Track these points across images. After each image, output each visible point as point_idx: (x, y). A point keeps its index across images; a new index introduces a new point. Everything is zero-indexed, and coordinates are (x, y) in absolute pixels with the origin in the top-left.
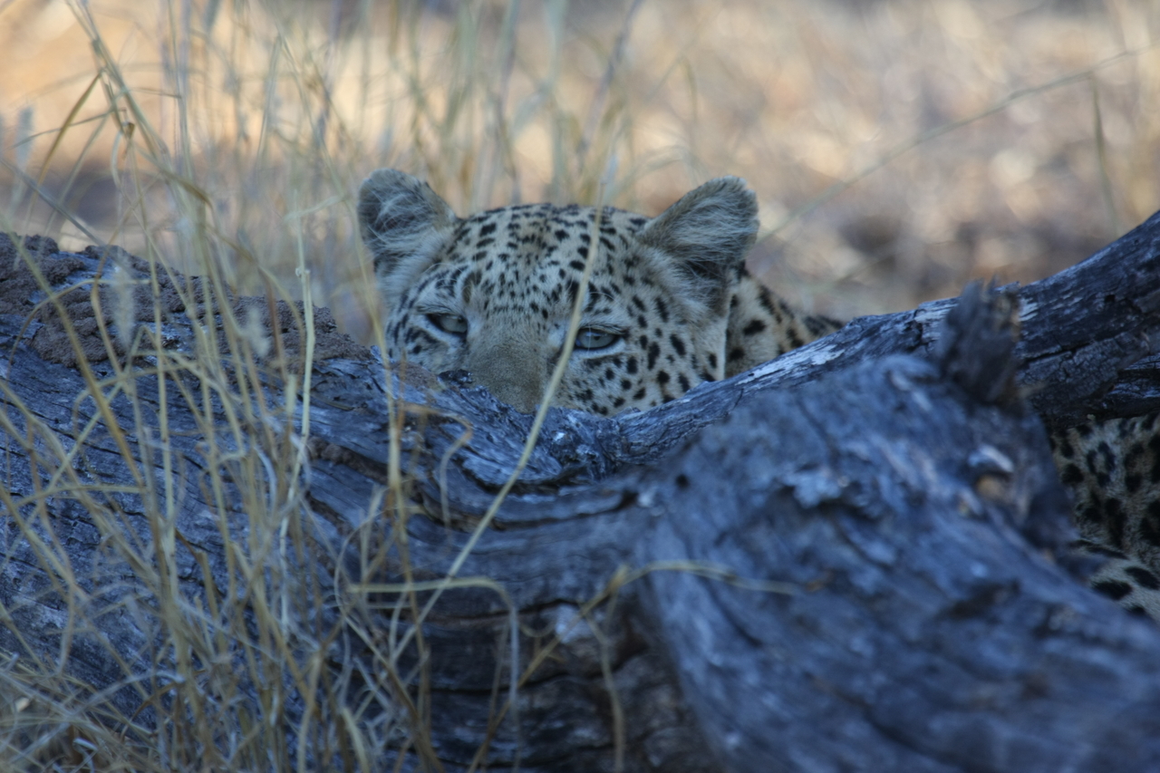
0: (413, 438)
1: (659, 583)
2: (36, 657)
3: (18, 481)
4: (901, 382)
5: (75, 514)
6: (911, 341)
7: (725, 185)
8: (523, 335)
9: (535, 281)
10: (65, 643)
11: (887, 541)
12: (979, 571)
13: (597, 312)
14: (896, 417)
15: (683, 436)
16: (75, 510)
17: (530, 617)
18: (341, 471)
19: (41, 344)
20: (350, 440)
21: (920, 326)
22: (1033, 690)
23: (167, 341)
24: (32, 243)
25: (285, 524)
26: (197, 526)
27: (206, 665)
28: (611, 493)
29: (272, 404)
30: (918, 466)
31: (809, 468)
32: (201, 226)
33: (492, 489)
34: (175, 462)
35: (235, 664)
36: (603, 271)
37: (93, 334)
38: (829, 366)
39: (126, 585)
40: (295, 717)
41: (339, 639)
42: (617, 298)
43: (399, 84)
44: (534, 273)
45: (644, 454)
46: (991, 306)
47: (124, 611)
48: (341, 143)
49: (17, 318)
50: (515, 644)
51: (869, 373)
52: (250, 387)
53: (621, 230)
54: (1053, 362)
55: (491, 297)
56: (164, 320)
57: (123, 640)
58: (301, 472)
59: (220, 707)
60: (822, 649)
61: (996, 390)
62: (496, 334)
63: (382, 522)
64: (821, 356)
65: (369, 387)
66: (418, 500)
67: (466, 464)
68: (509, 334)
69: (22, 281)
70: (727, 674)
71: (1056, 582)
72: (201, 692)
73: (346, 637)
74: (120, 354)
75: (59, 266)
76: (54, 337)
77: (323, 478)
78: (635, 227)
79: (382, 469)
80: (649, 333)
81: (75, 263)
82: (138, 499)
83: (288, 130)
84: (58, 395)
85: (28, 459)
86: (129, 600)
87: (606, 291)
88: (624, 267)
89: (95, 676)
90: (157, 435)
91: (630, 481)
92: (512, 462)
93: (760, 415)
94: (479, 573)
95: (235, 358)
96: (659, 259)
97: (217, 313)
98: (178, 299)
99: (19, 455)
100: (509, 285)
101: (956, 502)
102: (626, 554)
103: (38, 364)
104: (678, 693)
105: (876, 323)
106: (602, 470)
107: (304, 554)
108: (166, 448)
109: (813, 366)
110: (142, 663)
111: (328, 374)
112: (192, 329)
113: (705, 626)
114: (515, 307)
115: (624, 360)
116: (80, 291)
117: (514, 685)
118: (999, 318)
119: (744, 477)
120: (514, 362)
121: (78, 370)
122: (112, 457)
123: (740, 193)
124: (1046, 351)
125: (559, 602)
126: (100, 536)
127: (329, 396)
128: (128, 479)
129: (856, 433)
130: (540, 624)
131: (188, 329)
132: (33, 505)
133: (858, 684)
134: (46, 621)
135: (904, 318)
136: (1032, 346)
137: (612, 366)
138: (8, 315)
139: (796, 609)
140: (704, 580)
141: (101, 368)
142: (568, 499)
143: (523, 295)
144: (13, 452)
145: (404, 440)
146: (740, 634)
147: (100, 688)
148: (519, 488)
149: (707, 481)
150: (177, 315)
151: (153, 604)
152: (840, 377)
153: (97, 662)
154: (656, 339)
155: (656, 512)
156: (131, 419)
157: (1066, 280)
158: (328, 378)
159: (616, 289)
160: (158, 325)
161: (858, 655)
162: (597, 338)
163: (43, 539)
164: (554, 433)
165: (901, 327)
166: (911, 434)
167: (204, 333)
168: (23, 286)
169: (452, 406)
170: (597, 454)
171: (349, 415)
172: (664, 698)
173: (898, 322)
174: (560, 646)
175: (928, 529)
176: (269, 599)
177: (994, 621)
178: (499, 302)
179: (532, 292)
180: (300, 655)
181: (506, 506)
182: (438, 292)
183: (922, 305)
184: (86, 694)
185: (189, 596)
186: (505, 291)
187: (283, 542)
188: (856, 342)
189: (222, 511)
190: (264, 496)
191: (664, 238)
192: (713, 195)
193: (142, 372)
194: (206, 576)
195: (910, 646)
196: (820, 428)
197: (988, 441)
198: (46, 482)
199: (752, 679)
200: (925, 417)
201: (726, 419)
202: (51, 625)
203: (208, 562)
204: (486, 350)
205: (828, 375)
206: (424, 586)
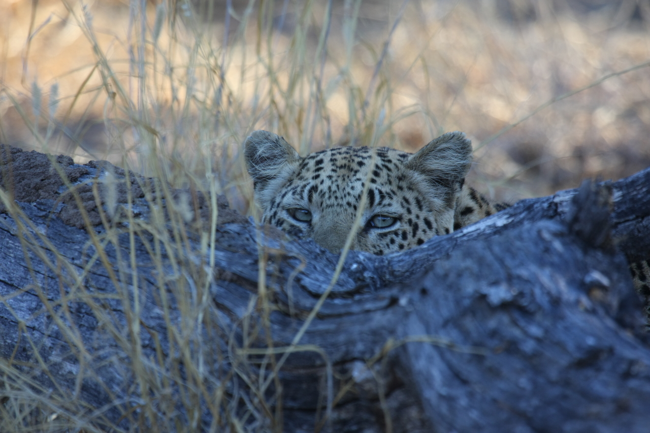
0: (273, 268)
1: (411, 349)
2: (62, 390)
3: (52, 292)
4: (546, 236)
5: (83, 311)
6: (551, 213)
7: (454, 136)
8: (343, 220)
9: (348, 190)
10: (78, 382)
11: (539, 325)
12: (591, 341)
13: (384, 206)
14: (544, 256)
15: (423, 266)
16: (83, 308)
17: (339, 368)
18: (232, 286)
19: (64, 216)
20: (237, 269)
21: (556, 204)
22: (622, 408)
23: (135, 214)
24: (60, 159)
25: (201, 317)
26: (152, 318)
27: (157, 395)
28: (383, 299)
29: (194, 249)
30: (556, 283)
31: (495, 283)
32: (154, 149)
33: (317, 296)
34: (139, 281)
35: (173, 395)
36: (386, 183)
37: (93, 210)
38: (505, 227)
39: (112, 350)
40: (207, 424)
41: (231, 380)
42: (395, 198)
43: (262, 70)
44: (348, 185)
45: (401, 276)
46: (597, 193)
47: (111, 365)
48: (230, 103)
49: (51, 201)
50: (330, 383)
51: (529, 231)
52: (182, 239)
53: (394, 161)
54: (631, 224)
55: (324, 199)
56: (133, 202)
57: (111, 381)
58: (210, 287)
59: (165, 419)
60: (502, 385)
61: (600, 240)
62: (328, 220)
63: (255, 315)
64: (501, 222)
65: (248, 239)
66: (275, 301)
67: (302, 283)
68: (336, 220)
69: (54, 181)
70: (449, 400)
71: (634, 348)
72: (154, 410)
73: (235, 379)
74: (109, 221)
75: (74, 172)
76: (72, 212)
77: (222, 290)
78: (402, 159)
79: (254, 285)
80: (413, 217)
81: (83, 170)
82: (119, 302)
83: (200, 96)
84: (74, 244)
85: (57, 280)
86: (114, 359)
87: (388, 194)
88: (397, 181)
89: (95, 401)
90: (129, 266)
91: (394, 291)
92: (327, 281)
93: (468, 254)
94: (309, 342)
95: (173, 224)
96: (417, 177)
97: (163, 198)
98: (141, 191)
99: (52, 278)
100: (334, 193)
101: (578, 302)
102: (392, 332)
103: (62, 227)
104: (421, 409)
105: (532, 203)
106: (378, 286)
107: (212, 332)
108: (135, 274)
109: (496, 227)
110: (121, 394)
111: (226, 232)
112: (148, 207)
113: (437, 373)
114: (338, 205)
115: (400, 232)
116: (86, 186)
117: (330, 405)
118: (601, 200)
119: (459, 289)
120: (339, 236)
121: (85, 230)
122: (104, 279)
123: (462, 141)
124: (627, 218)
125: (354, 359)
126: (97, 323)
127: (225, 244)
128: (113, 290)
129: (522, 264)
130: (344, 372)
131: (146, 207)
132: (60, 305)
133: (523, 405)
134: (67, 370)
135: (547, 200)
136: (619, 215)
137: (394, 236)
138: (45, 200)
139: (488, 363)
140: (436, 346)
141: (99, 228)
142: (360, 302)
143: (342, 198)
144: (49, 276)
145: (267, 269)
146: (457, 377)
147: (98, 408)
148: (332, 295)
149: (438, 291)
150: (140, 199)
151: (128, 361)
152: (512, 233)
153: (96, 394)
154: (417, 221)
155: (409, 309)
156: (115, 257)
157: (638, 178)
158: (225, 235)
159: (394, 193)
160: (130, 205)
161: (523, 389)
162: (384, 220)
163: (65, 325)
164: (351, 265)
165: (546, 205)
166: (552, 265)
167: (156, 209)
168: (54, 183)
169: (294, 250)
170: (375, 277)
171: (236, 255)
172: (413, 413)
173: (544, 202)
174: (355, 384)
175: (562, 318)
176: (192, 357)
177: (599, 370)
178: (328, 202)
179: (347, 196)
180: (210, 388)
181: (325, 305)
182: (294, 197)
183: (558, 192)
184: (90, 411)
185: (147, 356)
186: (332, 196)
187: (200, 326)
188: (520, 213)
189: (166, 309)
190: (189, 300)
191: (419, 166)
192: (446, 142)
193: (121, 231)
194: (157, 345)
195: (552, 383)
196: (501, 261)
197: (595, 268)
198: (67, 293)
199: (463, 402)
200: (560, 255)
201: (448, 256)
202: (70, 372)
203: (158, 337)
204: (323, 230)
205: (505, 232)
206: (279, 350)
